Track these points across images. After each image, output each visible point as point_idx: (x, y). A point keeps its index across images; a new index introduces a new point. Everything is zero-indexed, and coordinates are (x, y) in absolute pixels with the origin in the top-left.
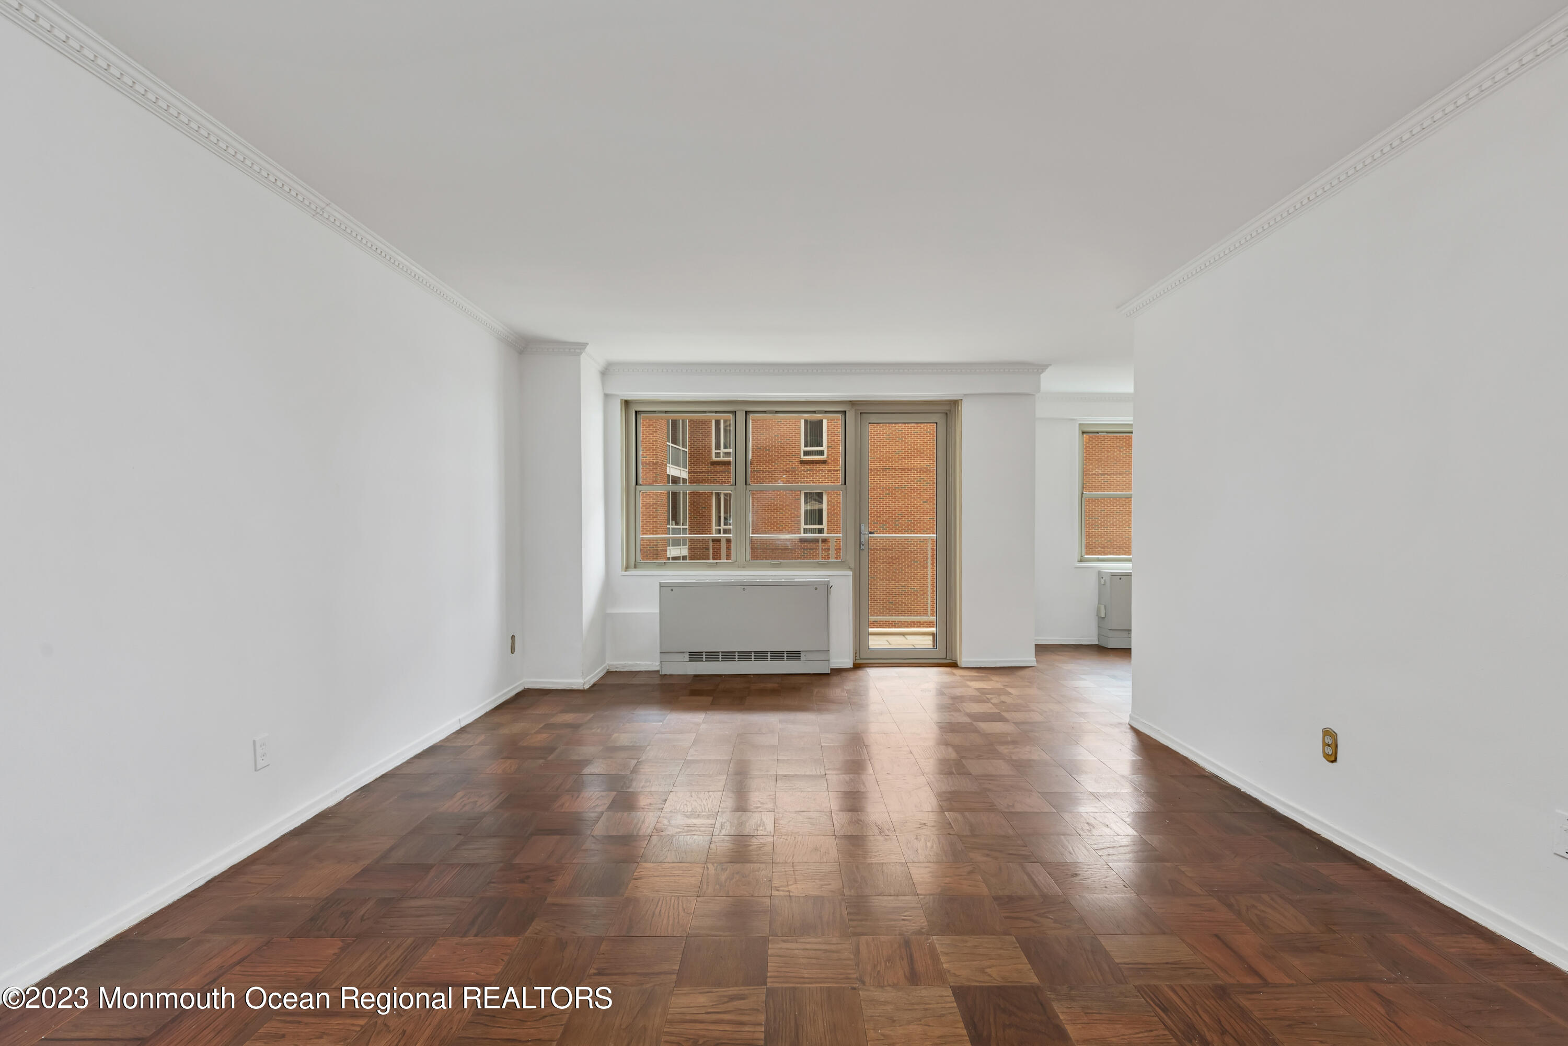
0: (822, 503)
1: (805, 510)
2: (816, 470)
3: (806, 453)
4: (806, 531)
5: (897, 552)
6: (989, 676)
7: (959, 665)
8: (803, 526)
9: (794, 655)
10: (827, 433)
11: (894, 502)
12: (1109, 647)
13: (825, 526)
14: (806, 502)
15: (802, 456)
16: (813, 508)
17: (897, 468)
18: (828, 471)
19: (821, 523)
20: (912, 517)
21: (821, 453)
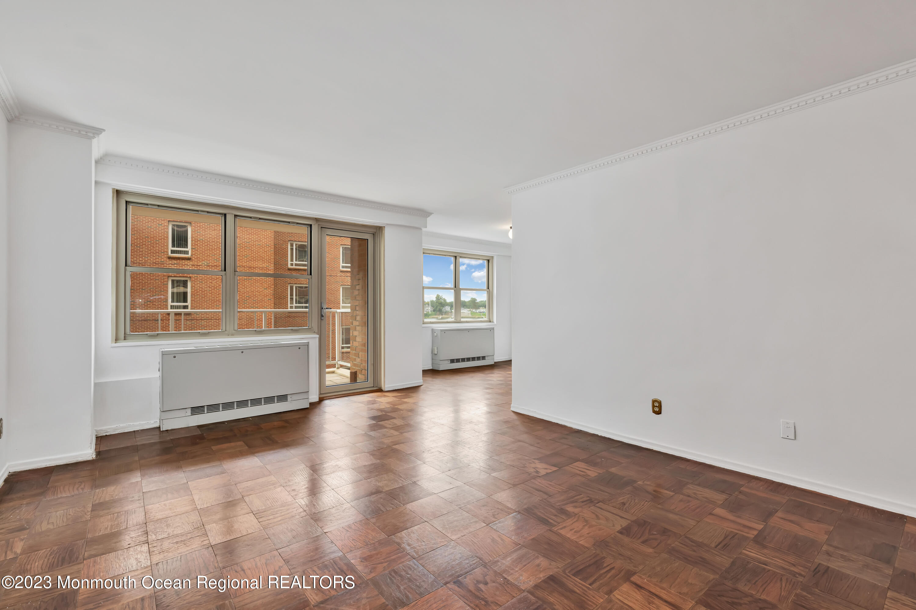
0: (187, 288)
1: (172, 292)
2: (182, 264)
3: (173, 252)
4: (172, 307)
5: (245, 321)
6: (410, 394)
7: (383, 389)
8: (170, 303)
9: (283, 398)
10: (191, 239)
11: (243, 289)
12: (440, 370)
13: (189, 303)
14: (173, 287)
15: (170, 253)
16: (178, 291)
17: (246, 266)
18: (192, 266)
19: (185, 300)
20: (257, 299)
21: (187, 253)
